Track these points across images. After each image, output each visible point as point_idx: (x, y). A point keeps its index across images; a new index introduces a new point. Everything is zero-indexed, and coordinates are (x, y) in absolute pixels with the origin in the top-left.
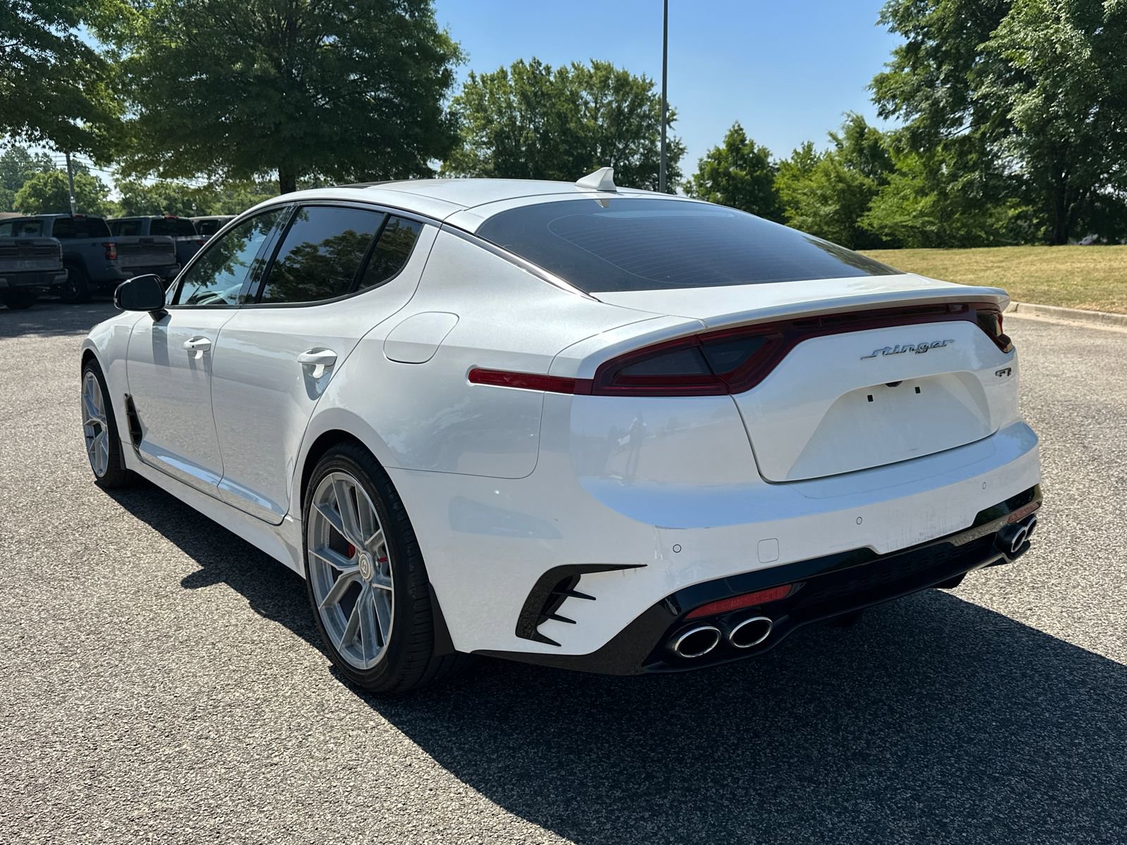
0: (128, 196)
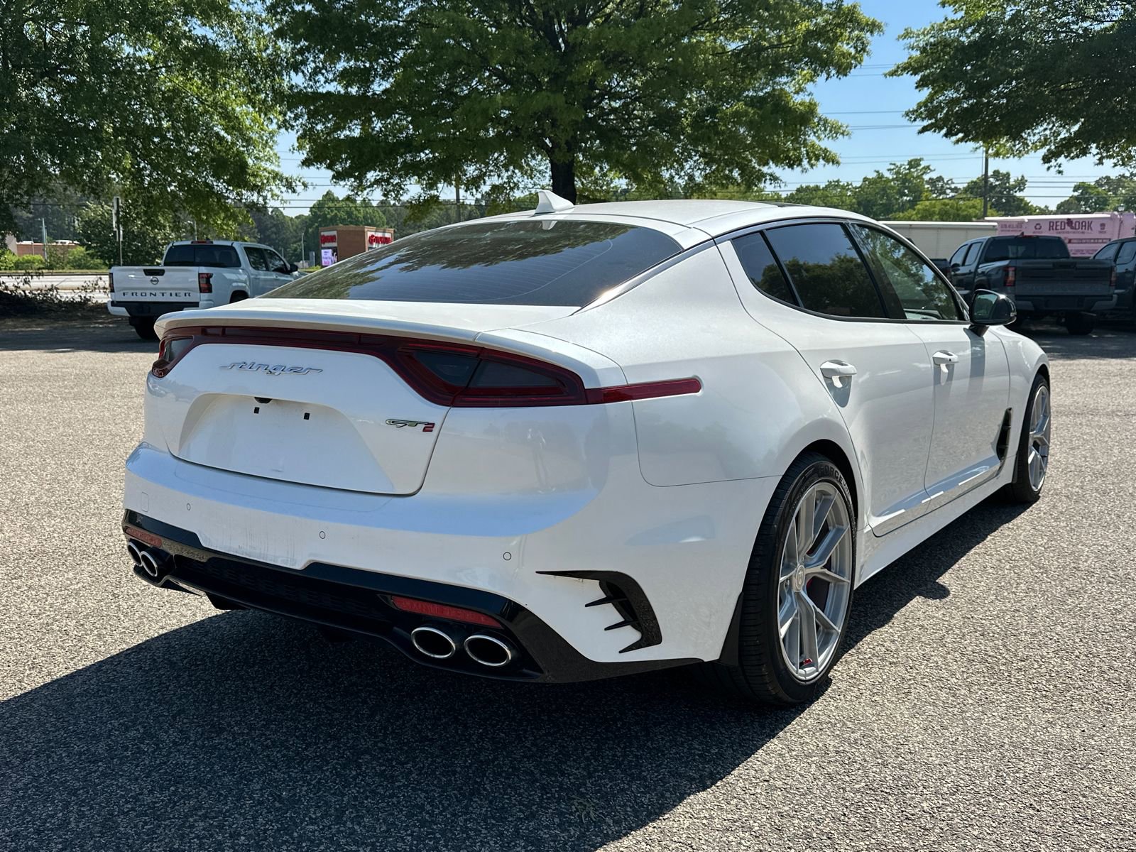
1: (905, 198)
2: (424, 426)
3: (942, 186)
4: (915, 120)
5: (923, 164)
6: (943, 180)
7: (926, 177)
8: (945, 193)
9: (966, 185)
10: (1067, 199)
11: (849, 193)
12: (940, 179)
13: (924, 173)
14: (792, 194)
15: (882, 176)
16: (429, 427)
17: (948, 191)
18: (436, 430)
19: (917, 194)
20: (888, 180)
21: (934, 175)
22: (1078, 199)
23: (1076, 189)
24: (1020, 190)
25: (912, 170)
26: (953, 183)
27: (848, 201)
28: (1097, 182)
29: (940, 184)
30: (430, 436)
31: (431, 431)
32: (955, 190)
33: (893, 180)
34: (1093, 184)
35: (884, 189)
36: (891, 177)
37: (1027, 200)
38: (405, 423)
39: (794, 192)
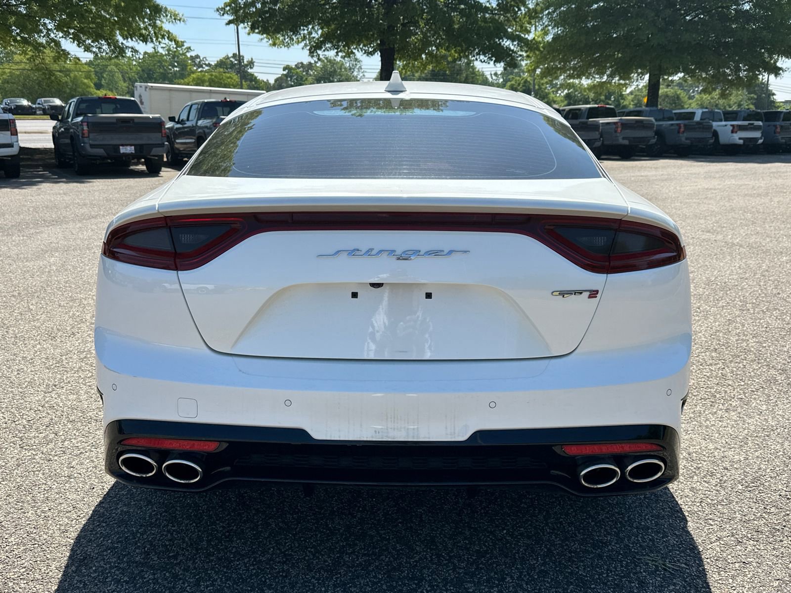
0: (570, 91)
1: (176, 69)
2: (588, 293)
3: (200, 62)
4: (223, 15)
5: (186, 45)
6: (199, 57)
7: (189, 55)
8: (201, 66)
9: (216, 62)
10: (280, 76)
11: (134, 63)
12: (197, 57)
13: (187, 51)
14: (90, 61)
15: (158, 52)
16: (593, 294)
17: (204, 66)
18: (599, 295)
19: (183, 65)
20: (162, 55)
21: (193, 54)
22: (287, 76)
23: (284, 69)
24: (251, 68)
25: (178, 49)
26: (206, 60)
27: (134, 69)
28: (296, 65)
29: (198, 60)
30: (594, 301)
31: (596, 297)
32: (209, 65)
33: (166, 55)
34: (294, 67)
35: (159, 62)
36: (164, 53)
37: (256, 75)
38: (570, 293)
39: (92, 59)
